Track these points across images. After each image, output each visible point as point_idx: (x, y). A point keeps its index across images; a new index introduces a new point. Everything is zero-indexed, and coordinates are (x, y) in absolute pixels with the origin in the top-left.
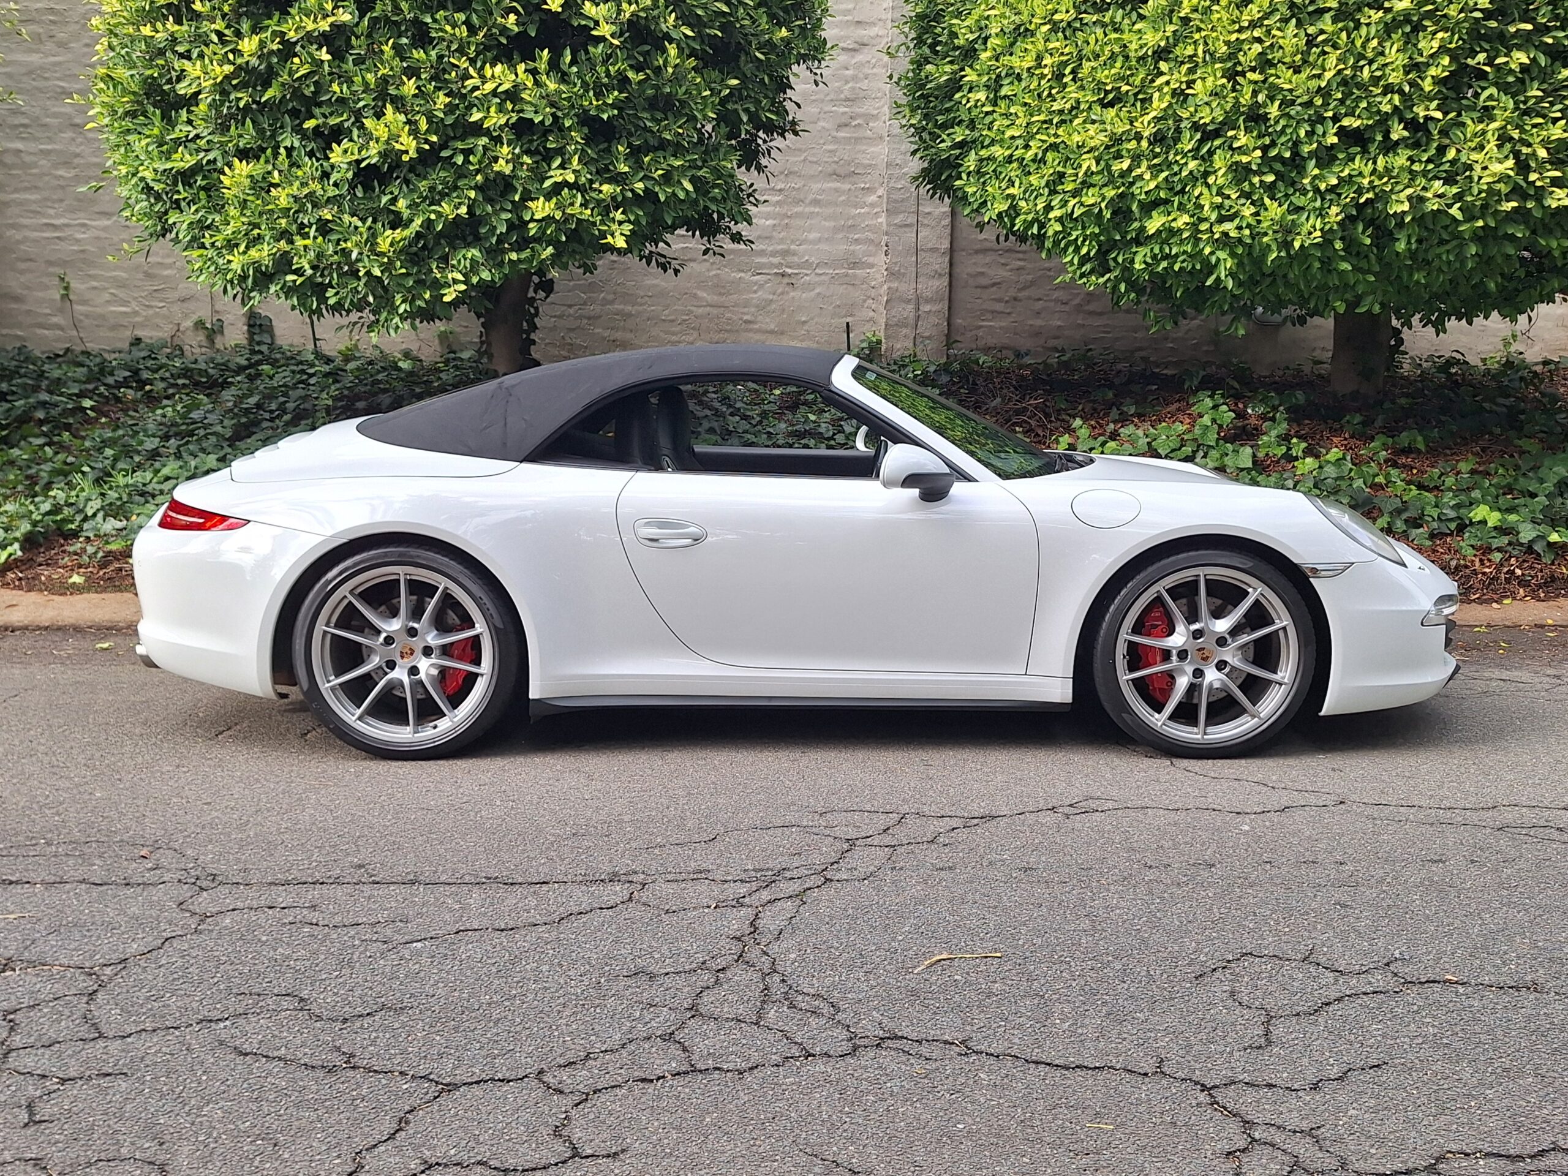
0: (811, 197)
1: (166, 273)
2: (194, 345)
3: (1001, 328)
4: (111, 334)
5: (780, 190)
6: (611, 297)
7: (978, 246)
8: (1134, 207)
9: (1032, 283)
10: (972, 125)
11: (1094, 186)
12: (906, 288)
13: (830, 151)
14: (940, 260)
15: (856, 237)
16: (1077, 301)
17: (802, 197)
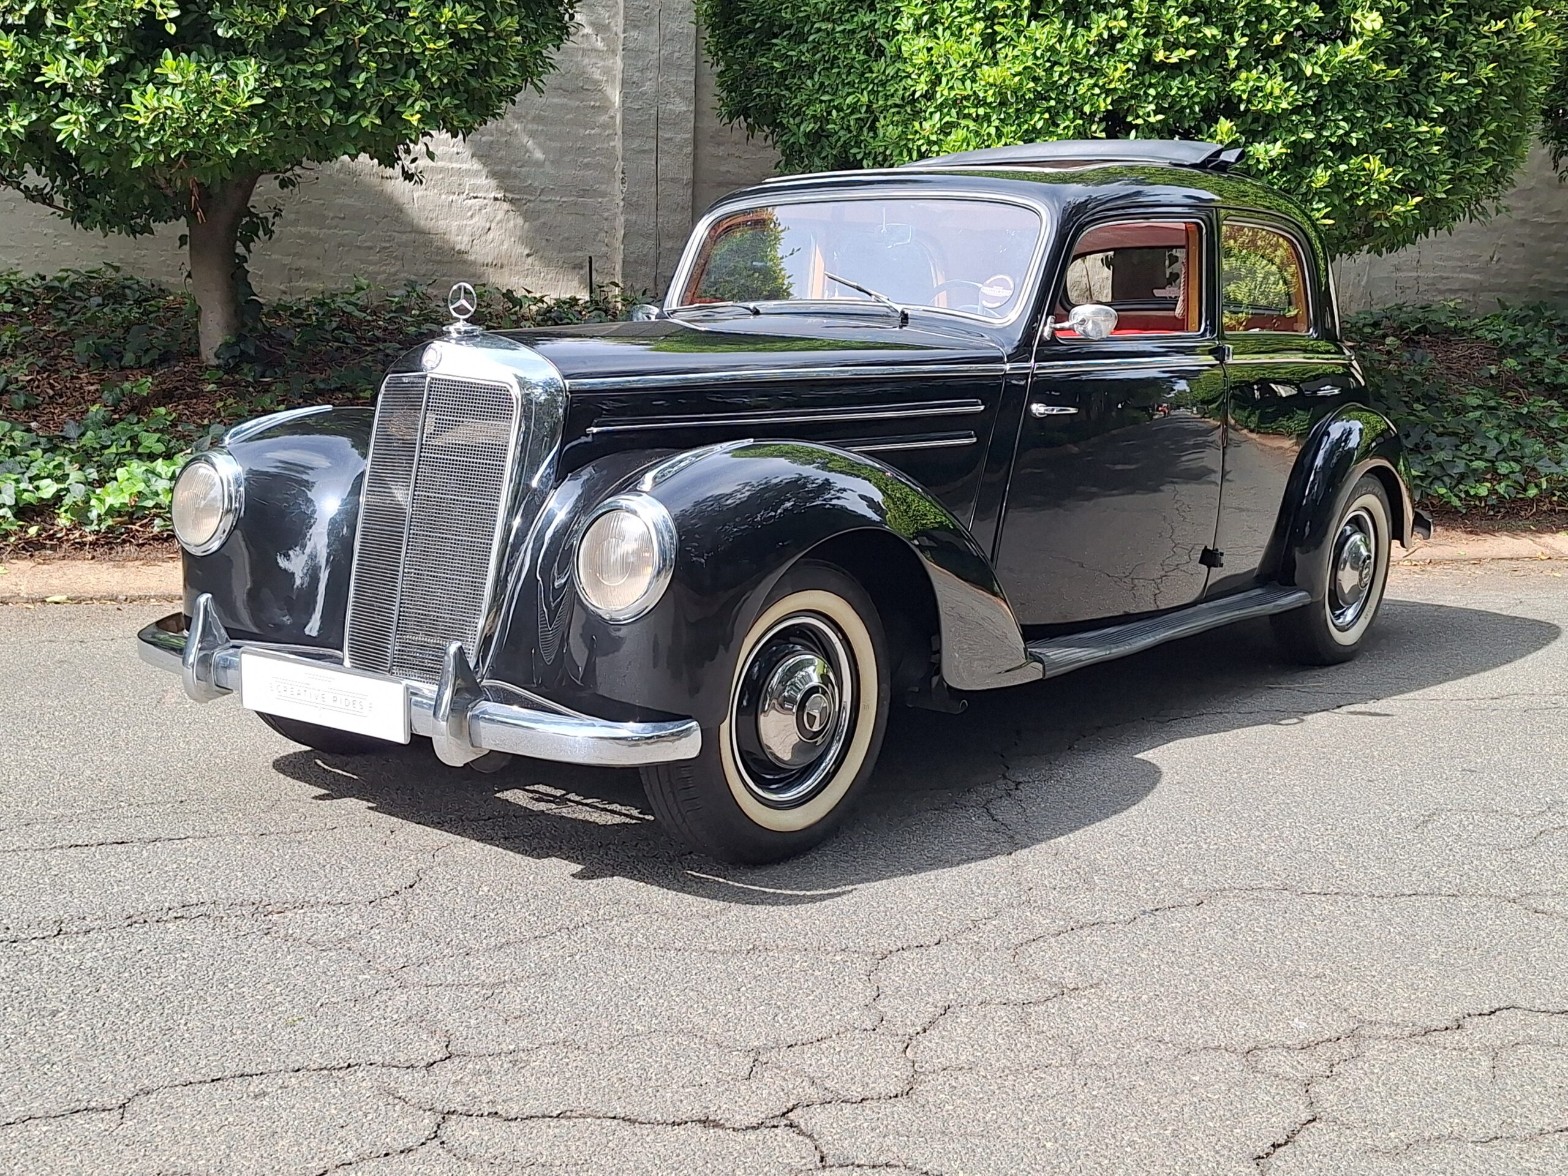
7: (720, 179)
12: (645, 221)
14: (682, 192)
15: (586, 160)
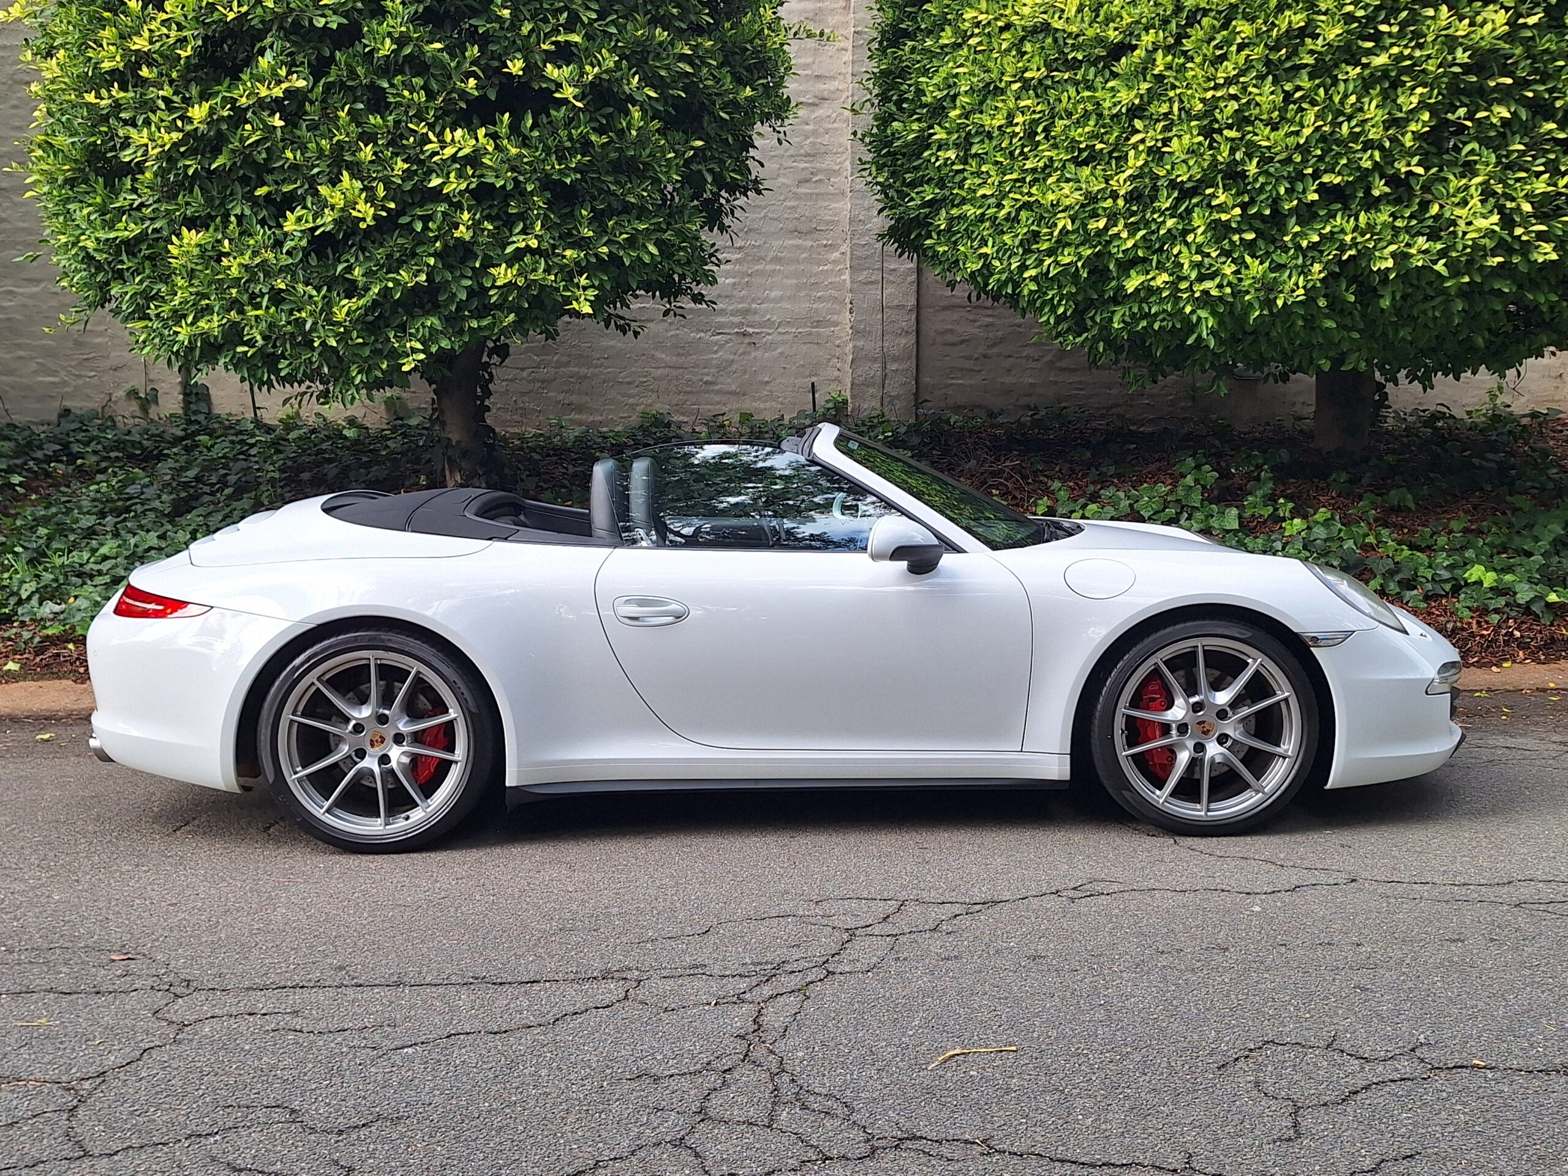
0: (771, 254)
1: (97, 340)
2: (127, 413)
3: (971, 386)
4: (38, 406)
5: (740, 248)
6: (564, 359)
7: (945, 303)
8: (1112, 266)
9: (1002, 340)
10: (941, 185)
11: (1069, 245)
12: (872, 346)
13: (791, 208)
14: (906, 318)
15: (819, 294)
16: (1048, 358)
17: (762, 254)
